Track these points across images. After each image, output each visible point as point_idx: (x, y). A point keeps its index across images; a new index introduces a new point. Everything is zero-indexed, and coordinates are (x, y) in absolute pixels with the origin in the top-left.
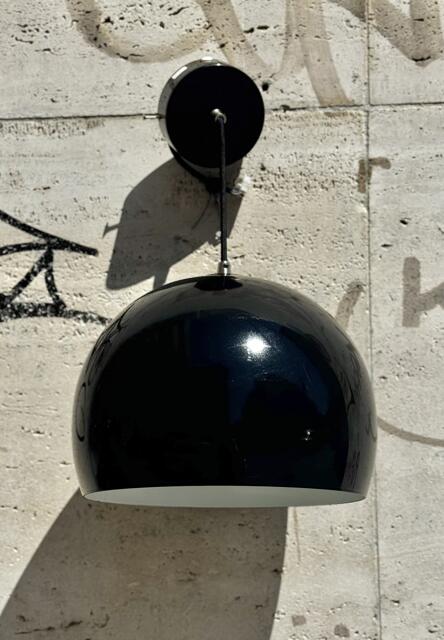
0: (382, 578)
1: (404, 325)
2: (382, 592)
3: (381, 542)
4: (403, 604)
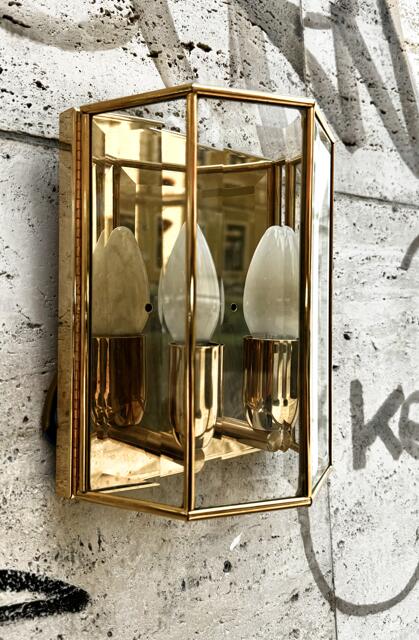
1: (354, 467)
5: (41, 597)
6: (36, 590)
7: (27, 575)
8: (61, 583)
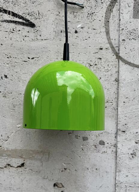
0: (119, 122)
1: (133, 18)
2: (118, 128)
3: (119, 108)
4: (126, 132)
5: (24, 22)
6: (23, 20)
7: (22, 16)
8: (29, 20)
